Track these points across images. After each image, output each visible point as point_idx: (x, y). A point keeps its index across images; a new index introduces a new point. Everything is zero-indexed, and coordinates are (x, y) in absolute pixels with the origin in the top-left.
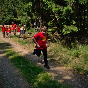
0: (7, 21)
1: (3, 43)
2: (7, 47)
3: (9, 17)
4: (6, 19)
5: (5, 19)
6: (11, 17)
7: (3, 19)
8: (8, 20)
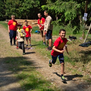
0: (25, 11)
1: (17, 57)
2: (23, 66)
3: (29, 3)
4: (24, 8)
5: (21, 6)
6: (33, 4)
7: (17, 7)
8: (28, 9)
